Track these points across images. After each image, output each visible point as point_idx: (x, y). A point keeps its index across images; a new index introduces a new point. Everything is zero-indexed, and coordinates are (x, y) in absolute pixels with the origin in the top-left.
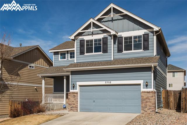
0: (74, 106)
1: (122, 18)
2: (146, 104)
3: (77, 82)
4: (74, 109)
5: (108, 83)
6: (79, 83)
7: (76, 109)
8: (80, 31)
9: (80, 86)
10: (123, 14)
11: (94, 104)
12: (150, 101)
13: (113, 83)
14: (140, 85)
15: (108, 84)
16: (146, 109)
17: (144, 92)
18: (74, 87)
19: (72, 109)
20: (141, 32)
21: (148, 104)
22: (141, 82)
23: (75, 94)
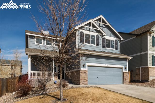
0: (85, 80)
1: (105, 27)
2: (126, 79)
3: (86, 63)
4: (85, 83)
5: (107, 65)
6: (87, 64)
7: (87, 83)
8: (82, 25)
9: (88, 66)
11: (98, 79)
12: (128, 77)
14: (122, 68)
15: (107, 66)
16: (126, 82)
17: (125, 72)
18: (84, 66)
19: (83, 83)
20: (114, 39)
21: (127, 79)
22: (123, 67)
23: (86, 72)
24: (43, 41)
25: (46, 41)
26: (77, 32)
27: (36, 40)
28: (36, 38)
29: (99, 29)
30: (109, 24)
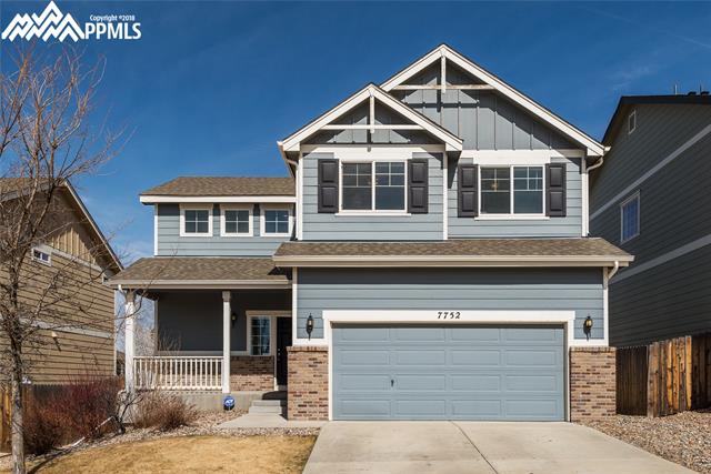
0: (314, 398)
1: (475, 102)
2: (586, 390)
3: (325, 312)
4: (312, 409)
5: (449, 316)
6: (329, 316)
7: (323, 409)
8: (323, 123)
9: (335, 325)
10: (483, 87)
11: (393, 390)
12: (602, 380)
13: (467, 316)
14: (562, 326)
15: (449, 319)
16: (588, 407)
17: (583, 350)
18: (309, 329)
19: (303, 409)
20: (541, 156)
21: (593, 388)
22: (568, 317)
23: (316, 355)
24: (211, 218)
25: (223, 218)
26: (301, 161)
27: (182, 218)
28: (182, 211)
29: (422, 124)
30: (493, 83)
